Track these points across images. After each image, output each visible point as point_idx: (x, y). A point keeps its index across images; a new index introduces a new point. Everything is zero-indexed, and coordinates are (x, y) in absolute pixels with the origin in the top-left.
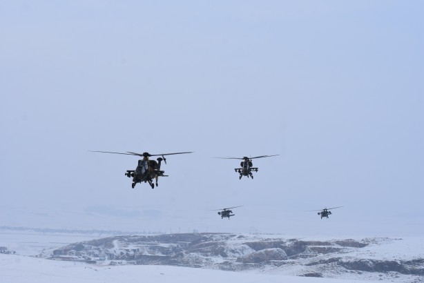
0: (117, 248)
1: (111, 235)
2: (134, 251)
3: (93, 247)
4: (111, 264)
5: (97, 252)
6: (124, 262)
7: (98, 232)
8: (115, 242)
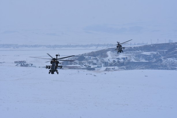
0: (111, 57)
1: (105, 48)
2: (124, 59)
3: (92, 57)
4: (106, 70)
5: (95, 61)
6: (116, 68)
7: (95, 45)
8: (109, 53)
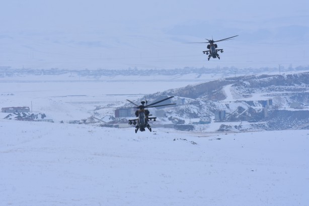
0: (231, 99)
1: (218, 77)
2: (264, 103)
3: (187, 100)
4: (221, 130)
5: (194, 109)
6: (245, 124)
7: (195, 71)
8: (227, 89)
